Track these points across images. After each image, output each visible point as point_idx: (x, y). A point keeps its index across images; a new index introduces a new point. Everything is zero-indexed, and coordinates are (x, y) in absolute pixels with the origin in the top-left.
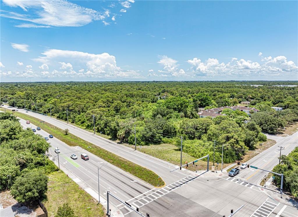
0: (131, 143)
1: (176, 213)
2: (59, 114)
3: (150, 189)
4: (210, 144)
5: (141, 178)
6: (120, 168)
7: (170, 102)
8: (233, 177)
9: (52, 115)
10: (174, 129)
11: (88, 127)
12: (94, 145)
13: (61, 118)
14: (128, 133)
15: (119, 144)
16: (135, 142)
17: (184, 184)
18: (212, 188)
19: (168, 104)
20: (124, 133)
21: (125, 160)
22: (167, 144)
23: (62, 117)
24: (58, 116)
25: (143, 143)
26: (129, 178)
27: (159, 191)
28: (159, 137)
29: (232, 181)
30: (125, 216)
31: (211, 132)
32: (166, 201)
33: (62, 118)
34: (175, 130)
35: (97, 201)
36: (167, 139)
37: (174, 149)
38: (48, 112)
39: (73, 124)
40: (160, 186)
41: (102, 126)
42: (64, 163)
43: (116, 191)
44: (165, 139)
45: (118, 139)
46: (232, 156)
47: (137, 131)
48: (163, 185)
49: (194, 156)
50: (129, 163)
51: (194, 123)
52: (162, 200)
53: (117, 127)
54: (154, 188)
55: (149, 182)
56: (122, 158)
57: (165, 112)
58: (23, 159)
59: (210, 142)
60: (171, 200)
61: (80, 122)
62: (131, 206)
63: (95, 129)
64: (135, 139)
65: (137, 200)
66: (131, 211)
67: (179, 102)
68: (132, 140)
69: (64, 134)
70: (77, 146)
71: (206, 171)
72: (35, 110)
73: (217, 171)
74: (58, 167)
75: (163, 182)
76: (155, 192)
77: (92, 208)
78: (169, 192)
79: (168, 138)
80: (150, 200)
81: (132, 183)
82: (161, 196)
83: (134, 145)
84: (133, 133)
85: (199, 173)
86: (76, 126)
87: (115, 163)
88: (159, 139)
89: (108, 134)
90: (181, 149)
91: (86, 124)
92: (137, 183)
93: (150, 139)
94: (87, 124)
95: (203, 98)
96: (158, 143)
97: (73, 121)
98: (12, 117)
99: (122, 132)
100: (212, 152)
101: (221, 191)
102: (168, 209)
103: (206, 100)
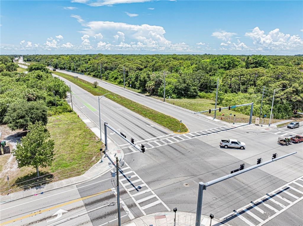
0: (161, 96)
1: (193, 159)
2: (94, 73)
3: (167, 134)
5: (161, 123)
6: (140, 114)
7: (216, 61)
9: (89, 74)
10: (215, 83)
11: (120, 83)
12: (120, 96)
15: (147, 97)
17: (213, 133)
18: (252, 140)
20: (154, 84)
22: (203, 99)
23: (98, 75)
25: (174, 96)
26: (146, 123)
27: (178, 136)
28: (194, 89)
30: (125, 155)
32: (183, 146)
33: (97, 77)
35: (99, 139)
36: (204, 93)
37: (210, 104)
38: (85, 72)
39: (107, 81)
40: (181, 132)
41: (133, 80)
42: (81, 107)
44: (202, 94)
45: (147, 93)
47: (169, 84)
48: (186, 131)
49: (234, 110)
50: (151, 111)
51: (239, 72)
52: (179, 146)
54: (172, 133)
55: (170, 128)
56: (146, 107)
57: (208, 69)
60: (191, 147)
61: (113, 78)
65: (147, 142)
66: (134, 151)
67: (227, 61)
68: (162, 92)
69: (93, 87)
70: (102, 96)
71: (247, 124)
72: (74, 71)
73: (263, 125)
75: (187, 129)
76: (172, 137)
77: (90, 144)
78: (190, 138)
79: (206, 92)
80: (162, 143)
81: (148, 127)
82: (178, 141)
84: (164, 85)
85: (236, 125)
86: (109, 82)
87: (136, 110)
88: (194, 92)
89: (139, 88)
91: (118, 80)
92: (154, 127)
93: (183, 92)
95: (258, 60)
96: (193, 96)
97: (107, 77)
99: (151, 83)
101: (264, 144)
102: (183, 154)
103: (262, 63)
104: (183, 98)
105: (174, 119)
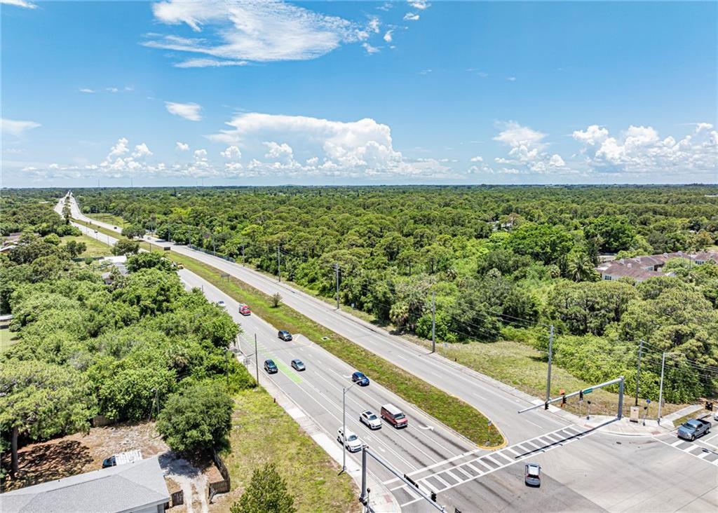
0: (423, 335)
2: (260, 260)
3: (466, 451)
4: (628, 350)
5: (444, 420)
6: (395, 393)
7: (524, 238)
8: (691, 441)
9: (246, 261)
10: (533, 305)
11: (323, 291)
12: (337, 334)
13: (264, 267)
14: (416, 310)
15: (393, 336)
16: (432, 334)
17: (553, 447)
18: (631, 464)
19: (519, 241)
20: (406, 309)
21: (408, 376)
22: (512, 343)
23: (268, 267)
24: (259, 263)
25: (451, 336)
26: (417, 421)
27: (487, 456)
28: (493, 323)
29: (687, 450)
30: (401, 508)
31: (633, 318)
32: (505, 484)
33: (267, 270)
34: (534, 309)
35: (339, 467)
36: (513, 329)
37: (530, 357)
38: (237, 255)
39: (291, 282)
40: (491, 445)
41: (357, 290)
43: (383, 448)
44: (507, 330)
45: (391, 324)
46: (690, 386)
47: (439, 307)
48: (500, 443)
49: (583, 379)
50: (416, 381)
51: (585, 292)
52: (496, 481)
53: (390, 295)
54: (475, 449)
55: (465, 432)
56: (400, 369)
57: (511, 262)
58: (183, 355)
59: (630, 344)
61: (307, 278)
62: (417, 486)
63: (340, 296)
64: (434, 326)
65: (434, 473)
66: (418, 498)
67: (547, 238)
68: (425, 327)
69: (271, 305)
70: (299, 335)
71: (614, 418)
72: (210, 249)
73: (647, 422)
74: (256, 379)
75: (500, 436)
76: (478, 460)
77: (327, 479)
78: (513, 462)
79: (516, 327)
80: (464, 477)
81: (423, 431)
82: (492, 470)
83: (431, 339)
84: (428, 311)
85: (595, 421)
86: (298, 288)
87: (384, 380)
88: (493, 328)
89: (369, 311)
90: (550, 358)
91: (319, 285)
92: (434, 432)
93: (469, 328)
94: (321, 286)
95: (612, 229)
96: (489, 337)
97: (292, 275)
98: (163, 264)
99: (401, 308)
100: (633, 372)
102: (509, 504)
103: (621, 235)
104: (470, 341)
105: (468, 407)
